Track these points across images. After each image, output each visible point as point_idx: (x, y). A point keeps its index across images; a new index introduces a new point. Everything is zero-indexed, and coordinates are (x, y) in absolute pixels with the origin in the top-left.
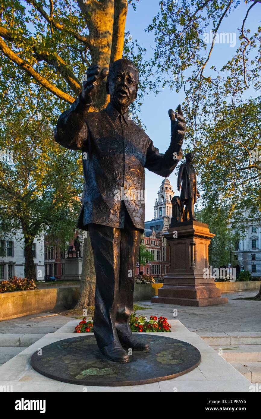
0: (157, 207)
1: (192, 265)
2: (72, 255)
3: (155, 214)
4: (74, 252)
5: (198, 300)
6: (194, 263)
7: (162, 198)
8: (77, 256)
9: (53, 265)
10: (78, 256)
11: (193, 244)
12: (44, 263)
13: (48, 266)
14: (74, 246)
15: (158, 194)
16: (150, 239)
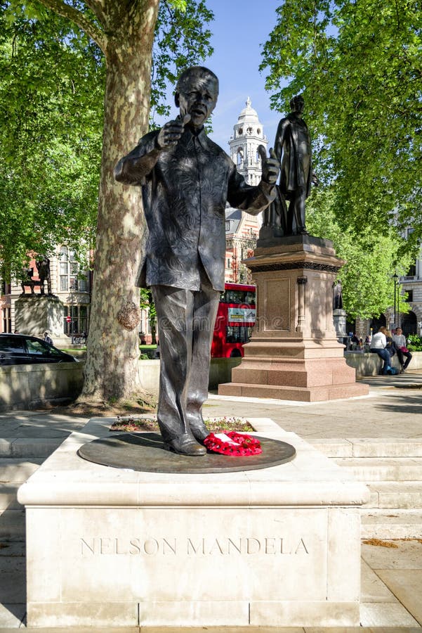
1: (299, 321)
2: (32, 290)
5: (308, 389)
6: (302, 319)
8: (42, 291)
10: (46, 292)
11: (302, 282)
14: (35, 270)
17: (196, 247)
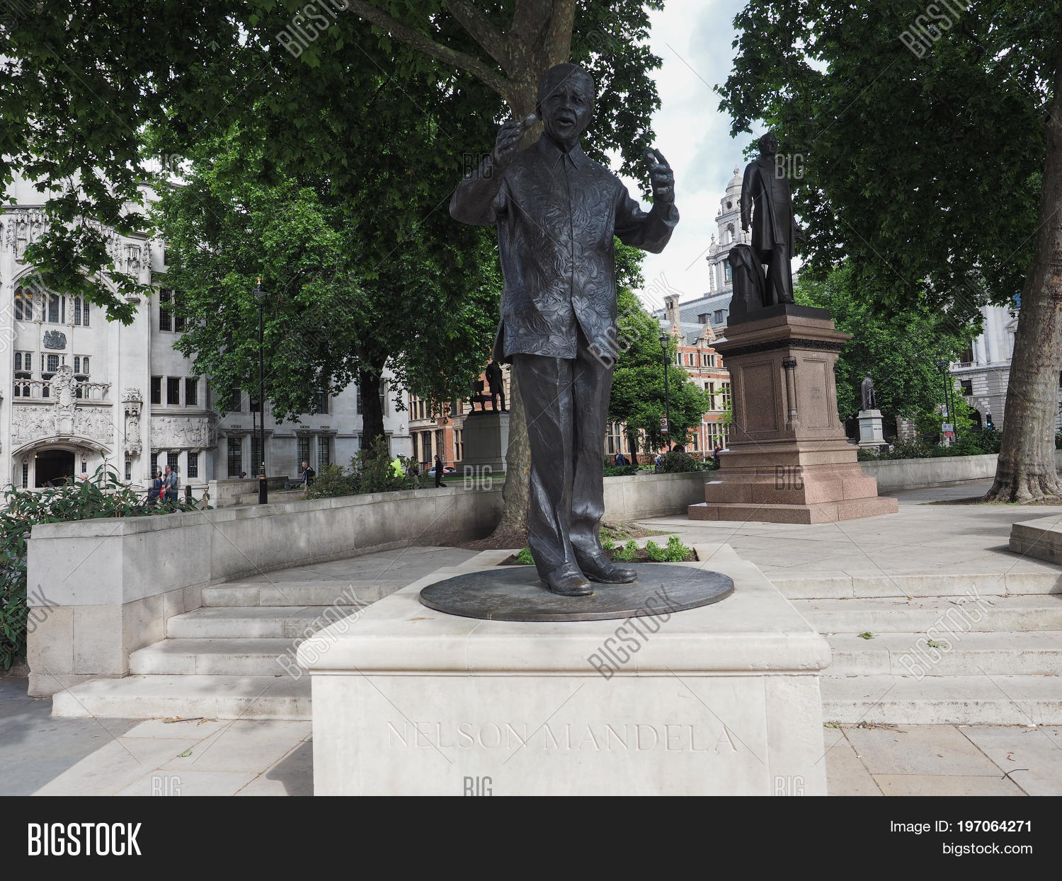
0: (715, 257)
1: (790, 417)
2: (483, 407)
3: (711, 279)
4: (486, 396)
5: (808, 507)
6: (794, 412)
7: (730, 232)
8: (494, 406)
9: (433, 435)
10: (499, 408)
11: (789, 365)
12: (410, 429)
13: (420, 437)
14: (486, 383)
15: (717, 220)
16: (699, 351)
17: (568, 299)
